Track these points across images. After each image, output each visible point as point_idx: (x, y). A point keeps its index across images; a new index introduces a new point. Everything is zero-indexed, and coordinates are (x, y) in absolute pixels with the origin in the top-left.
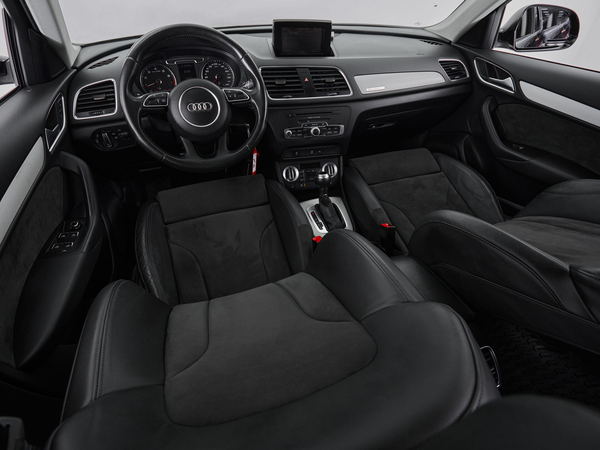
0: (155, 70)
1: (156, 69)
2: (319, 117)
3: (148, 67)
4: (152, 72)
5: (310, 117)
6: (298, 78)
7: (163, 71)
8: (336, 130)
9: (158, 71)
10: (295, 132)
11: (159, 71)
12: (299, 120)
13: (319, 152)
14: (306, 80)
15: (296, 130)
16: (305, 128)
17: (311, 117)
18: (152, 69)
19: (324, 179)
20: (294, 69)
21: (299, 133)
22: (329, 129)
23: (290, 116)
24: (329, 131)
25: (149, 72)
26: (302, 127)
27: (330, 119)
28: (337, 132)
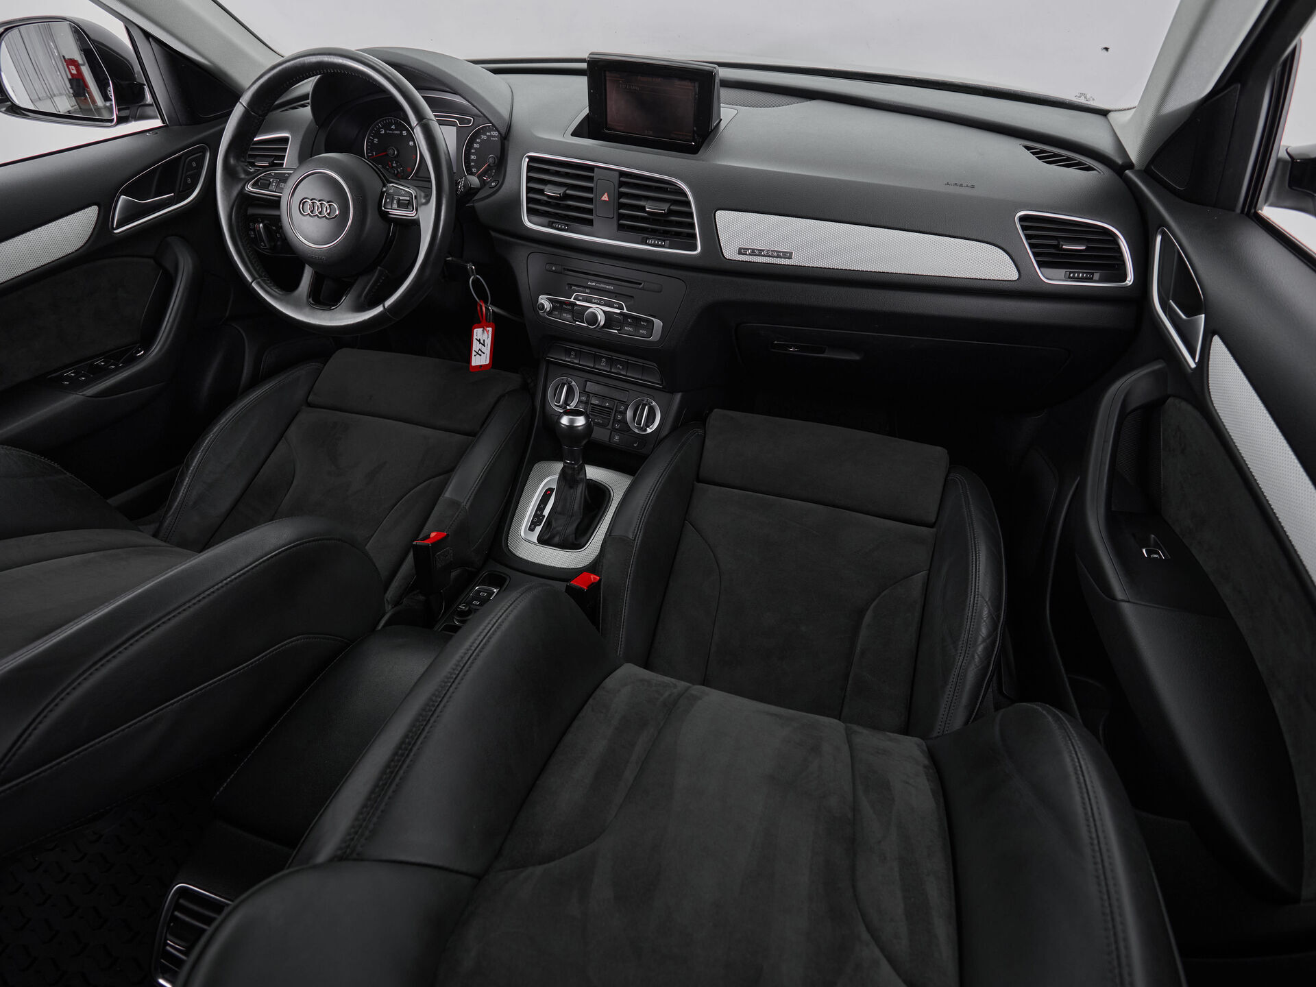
0: (393, 130)
1: (393, 127)
2: (610, 287)
3: (383, 121)
4: (388, 132)
5: (592, 281)
6: (590, 190)
7: (405, 133)
8: (643, 328)
9: (396, 132)
10: (558, 306)
11: (398, 132)
12: (568, 284)
13: (618, 366)
14: (603, 198)
15: (562, 303)
16: (578, 303)
17: (594, 284)
18: (387, 127)
19: (571, 427)
20: (591, 169)
21: (567, 311)
22: (629, 320)
23: (554, 269)
24: (629, 325)
25: (383, 131)
26: (572, 300)
27: (632, 297)
28: (645, 332)
